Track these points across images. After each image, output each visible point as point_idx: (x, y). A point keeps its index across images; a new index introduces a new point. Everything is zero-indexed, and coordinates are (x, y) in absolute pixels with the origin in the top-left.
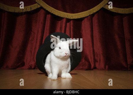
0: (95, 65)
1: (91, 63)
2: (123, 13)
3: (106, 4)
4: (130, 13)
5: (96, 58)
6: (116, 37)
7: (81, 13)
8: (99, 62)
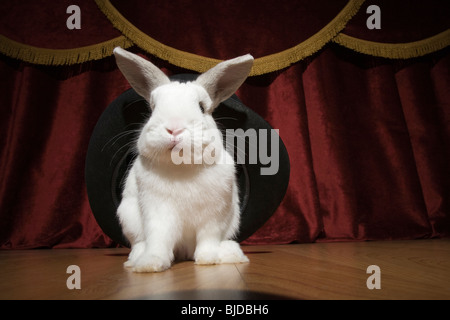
0: (321, 225)
1: (308, 219)
2: (395, 56)
3: (341, 32)
4: (415, 55)
5: (323, 201)
6: (382, 131)
7: (263, 58)
8: (332, 214)
